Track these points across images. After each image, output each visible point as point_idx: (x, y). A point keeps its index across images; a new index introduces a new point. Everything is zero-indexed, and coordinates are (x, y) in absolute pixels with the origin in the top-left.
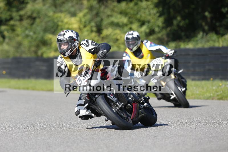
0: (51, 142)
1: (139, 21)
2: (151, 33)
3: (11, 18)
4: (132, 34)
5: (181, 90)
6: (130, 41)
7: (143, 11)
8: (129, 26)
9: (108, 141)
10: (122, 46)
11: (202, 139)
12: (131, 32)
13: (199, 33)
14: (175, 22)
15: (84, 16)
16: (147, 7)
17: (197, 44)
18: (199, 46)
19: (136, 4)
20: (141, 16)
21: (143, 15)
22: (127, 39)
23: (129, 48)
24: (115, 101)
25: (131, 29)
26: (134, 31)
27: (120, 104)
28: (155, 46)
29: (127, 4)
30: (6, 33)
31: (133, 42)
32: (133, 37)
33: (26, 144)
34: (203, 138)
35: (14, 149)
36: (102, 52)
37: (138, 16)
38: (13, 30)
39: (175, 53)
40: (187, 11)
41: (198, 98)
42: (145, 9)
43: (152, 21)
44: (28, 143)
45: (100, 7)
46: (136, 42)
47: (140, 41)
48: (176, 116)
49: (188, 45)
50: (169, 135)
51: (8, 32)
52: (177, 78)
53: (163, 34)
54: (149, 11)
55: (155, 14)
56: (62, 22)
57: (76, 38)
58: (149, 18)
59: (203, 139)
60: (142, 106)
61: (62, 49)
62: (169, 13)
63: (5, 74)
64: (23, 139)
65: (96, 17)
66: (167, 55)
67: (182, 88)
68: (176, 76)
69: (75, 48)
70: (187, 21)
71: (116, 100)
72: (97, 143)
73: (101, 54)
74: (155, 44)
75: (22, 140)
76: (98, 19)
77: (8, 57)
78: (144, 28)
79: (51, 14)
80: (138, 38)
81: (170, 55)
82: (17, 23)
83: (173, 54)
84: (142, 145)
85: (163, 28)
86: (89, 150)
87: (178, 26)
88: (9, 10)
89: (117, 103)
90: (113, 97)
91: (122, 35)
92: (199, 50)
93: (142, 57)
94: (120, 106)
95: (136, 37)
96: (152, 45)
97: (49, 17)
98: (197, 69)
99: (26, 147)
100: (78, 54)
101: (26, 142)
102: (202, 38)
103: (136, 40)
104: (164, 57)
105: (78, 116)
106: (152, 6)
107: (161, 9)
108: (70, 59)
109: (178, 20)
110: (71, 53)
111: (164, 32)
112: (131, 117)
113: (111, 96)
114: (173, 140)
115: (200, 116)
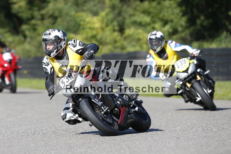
0: (72, 143)
1: (162, 20)
2: (173, 33)
3: (33, 18)
4: (156, 34)
5: (207, 91)
6: (153, 42)
7: (166, 10)
8: (152, 25)
9: (130, 142)
10: (145, 46)
11: (225, 141)
12: (155, 32)
13: (222, 33)
14: (198, 22)
15: (107, 15)
16: (170, 6)
17: (221, 44)
18: (223, 46)
19: (159, 3)
20: (164, 16)
21: (166, 14)
22: (150, 39)
23: (152, 49)
24: (100, 105)
25: (154, 29)
26: (157, 31)
27: (105, 108)
28: (180, 46)
29: (150, 3)
30: (27, 33)
31: (157, 43)
32: (156, 37)
33: (47, 145)
34: (227, 139)
35: (35, 150)
36: (89, 53)
37: (161, 16)
38: (35, 30)
39: (201, 53)
40: (210, 10)
41: (222, 99)
42: (168, 8)
43: (175, 20)
44: (50, 144)
45: (123, 6)
46: (160, 42)
47: (164, 41)
48: (200, 117)
49: (211, 44)
50: (192, 136)
51: (29, 32)
52: (203, 79)
53: (186, 34)
54: (172, 11)
55: (178, 14)
56: (84, 21)
57: (62, 38)
58: (172, 17)
59: (227, 141)
60: (133, 110)
61: (48, 49)
62: (192, 12)
63: (26, 74)
64: (45, 139)
65: (119, 16)
66: (193, 55)
67: (208, 90)
68: (202, 77)
69: (61, 48)
70: (211, 21)
71: (101, 103)
72: (119, 144)
73: (87, 55)
74: (180, 44)
75: (43, 141)
76: (120, 19)
77: (29, 57)
78: (167, 28)
79: (73, 13)
80: (162, 38)
81: (196, 55)
82: (39, 22)
83: (198, 54)
84: (165, 147)
85: (187, 27)
86: (111, 151)
87: (202, 25)
88: (30, 9)
89: (102, 108)
90: (98, 101)
91: (146, 35)
92: (223, 50)
93: (167, 58)
94: (105, 111)
95: (160, 37)
96: (177, 45)
97: (71, 16)
98: (221, 70)
99: (47, 148)
100: (65, 55)
101: (48, 142)
102: (226, 37)
103: (159, 40)
104: (189, 58)
105: (65, 120)
106: (175, 5)
107: (184, 8)
108: (57, 59)
109: (201, 20)
110: (57, 53)
111: (187, 32)
112: (117, 122)
113: (95, 99)
114: (196, 141)
115: (224, 117)
